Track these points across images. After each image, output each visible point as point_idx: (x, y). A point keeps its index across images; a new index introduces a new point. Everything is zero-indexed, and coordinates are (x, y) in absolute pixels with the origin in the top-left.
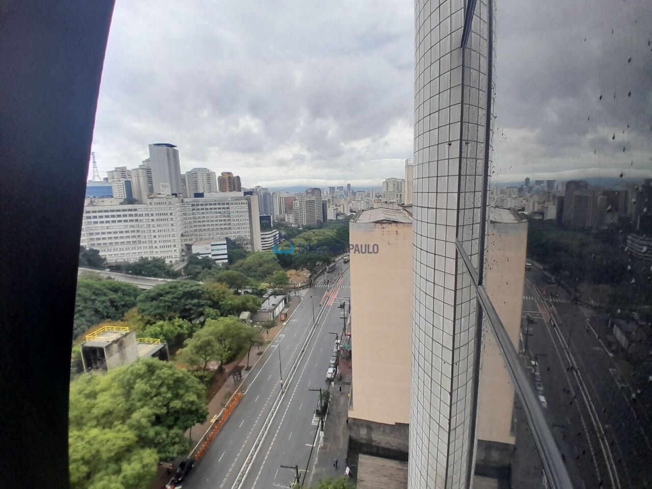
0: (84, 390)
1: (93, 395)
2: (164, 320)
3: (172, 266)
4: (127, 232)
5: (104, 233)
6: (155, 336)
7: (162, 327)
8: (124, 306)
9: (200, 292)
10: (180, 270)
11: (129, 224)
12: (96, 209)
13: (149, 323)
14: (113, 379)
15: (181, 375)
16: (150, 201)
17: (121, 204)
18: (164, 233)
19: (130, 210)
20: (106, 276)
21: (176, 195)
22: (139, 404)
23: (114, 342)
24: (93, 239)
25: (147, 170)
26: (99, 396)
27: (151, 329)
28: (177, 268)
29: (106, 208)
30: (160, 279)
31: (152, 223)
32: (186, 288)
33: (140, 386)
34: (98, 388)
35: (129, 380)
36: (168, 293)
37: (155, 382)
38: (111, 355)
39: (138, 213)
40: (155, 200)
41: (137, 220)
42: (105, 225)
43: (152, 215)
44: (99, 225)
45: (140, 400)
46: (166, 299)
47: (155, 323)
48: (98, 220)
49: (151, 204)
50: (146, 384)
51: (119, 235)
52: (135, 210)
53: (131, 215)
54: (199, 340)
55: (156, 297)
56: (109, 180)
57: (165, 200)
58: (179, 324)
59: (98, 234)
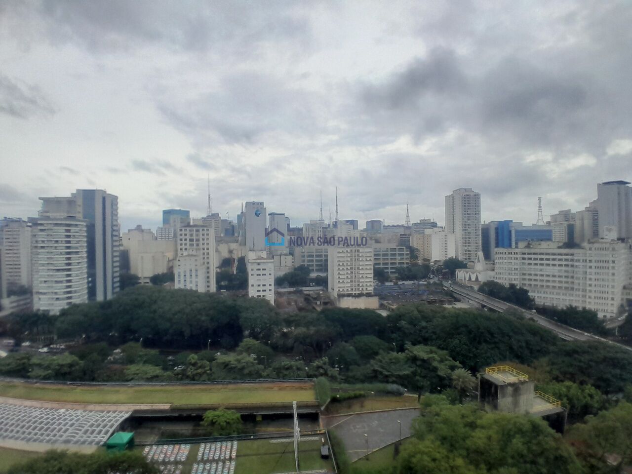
0: (467, 417)
1: (472, 426)
2: (574, 382)
3: (603, 321)
4: (560, 276)
5: (536, 275)
6: (559, 396)
7: (569, 388)
8: (538, 351)
9: (626, 362)
10: (614, 329)
11: (564, 268)
12: (532, 251)
13: (557, 379)
14: (496, 422)
15: (565, 454)
16: (591, 245)
17: (559, 247)
18: (601, 283)
19: (566, 255)
20: (530, 316)
21: (622, 240)
22: (510, 461)
23: (510, 384)
24: (525, 279)
25: (594, 212)
26: (477, 430)
27: (557, 386)
28: (609, 326)
29: (542, 251)
30: (586, 334)
31: (589, 270)
32: (609, 352)
33: (517, 443)
34: (479, 422)
35: (510, 430)
36: (584, 352)
37: (534, 448)
38: (504, 396)
39: (576, 258)
40: (596, 245)
41: (572, 266)
42: (539, 267)
43: (590, 261)
44: (533, 267)
45: (513, 457)
46: (582, 359)
47: (562, 381)
48: (533, 262)
49: (590, 249)
50: (524, 444)
51: (551, 279)
52: (572, 255)
53: (566, 260)
54: (603, 422)
55: (572, 352)
56: (552, 224)
57: (607, 246)
58: (590, 393)
59: (530, 275)
